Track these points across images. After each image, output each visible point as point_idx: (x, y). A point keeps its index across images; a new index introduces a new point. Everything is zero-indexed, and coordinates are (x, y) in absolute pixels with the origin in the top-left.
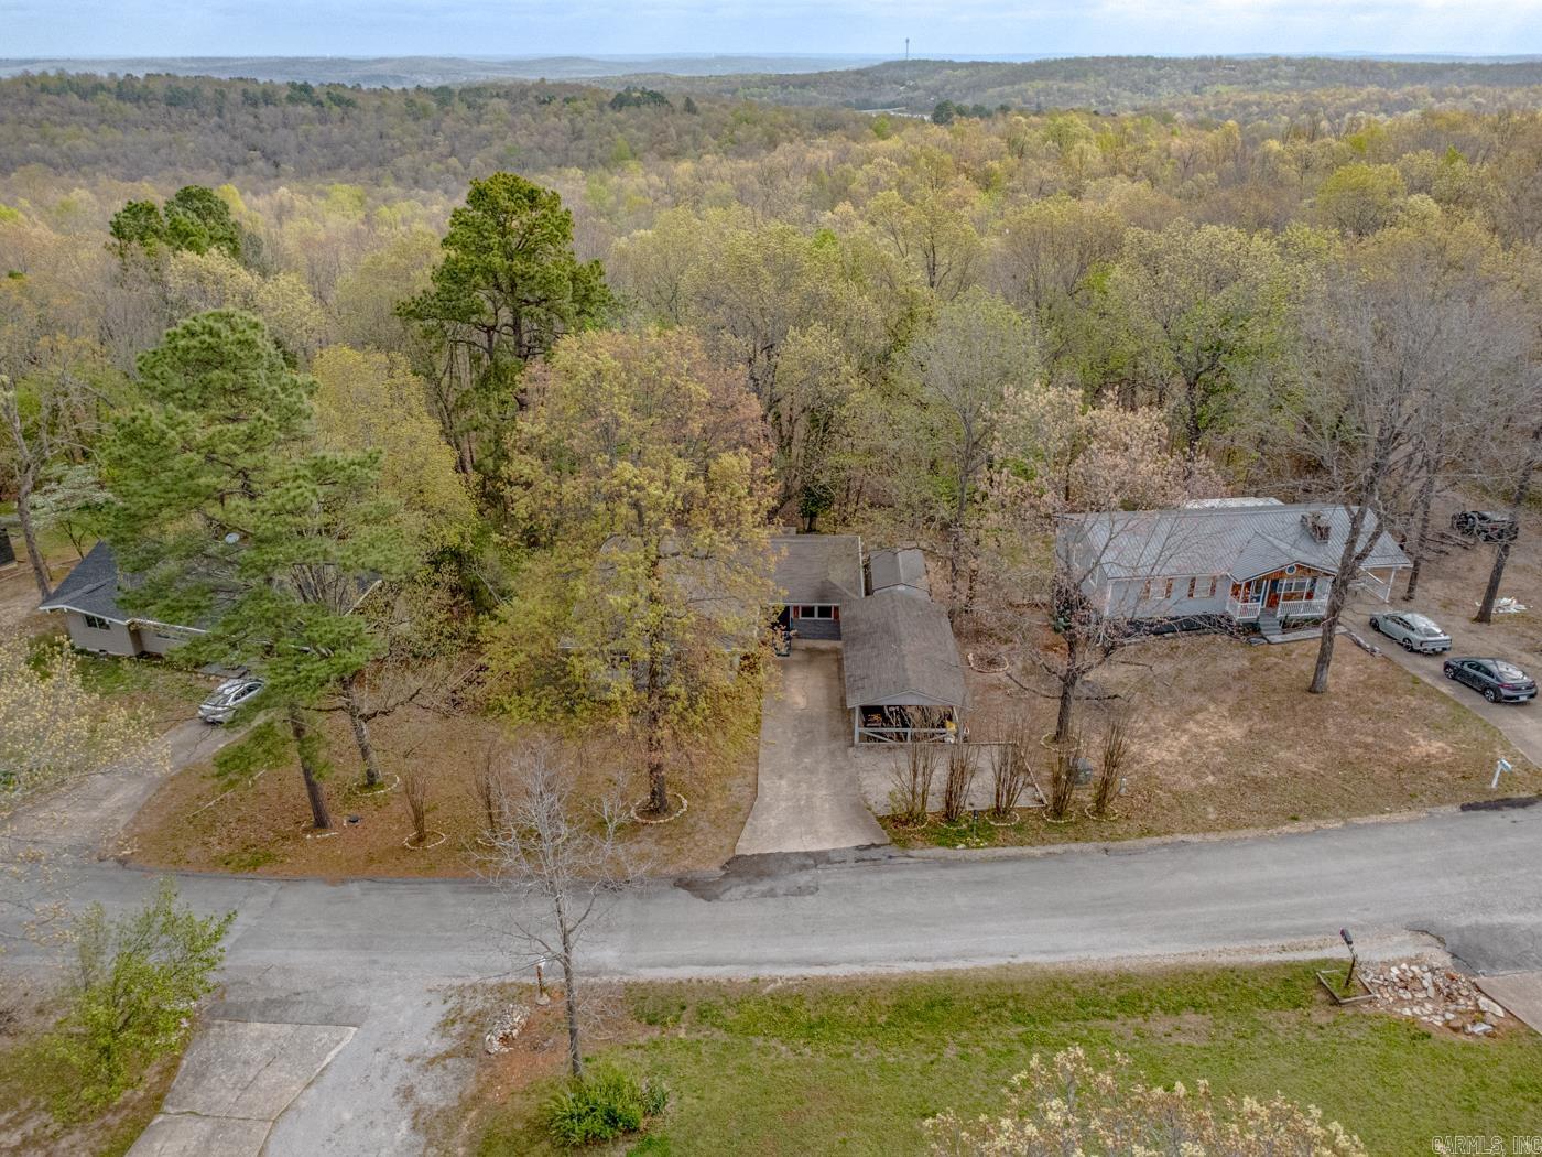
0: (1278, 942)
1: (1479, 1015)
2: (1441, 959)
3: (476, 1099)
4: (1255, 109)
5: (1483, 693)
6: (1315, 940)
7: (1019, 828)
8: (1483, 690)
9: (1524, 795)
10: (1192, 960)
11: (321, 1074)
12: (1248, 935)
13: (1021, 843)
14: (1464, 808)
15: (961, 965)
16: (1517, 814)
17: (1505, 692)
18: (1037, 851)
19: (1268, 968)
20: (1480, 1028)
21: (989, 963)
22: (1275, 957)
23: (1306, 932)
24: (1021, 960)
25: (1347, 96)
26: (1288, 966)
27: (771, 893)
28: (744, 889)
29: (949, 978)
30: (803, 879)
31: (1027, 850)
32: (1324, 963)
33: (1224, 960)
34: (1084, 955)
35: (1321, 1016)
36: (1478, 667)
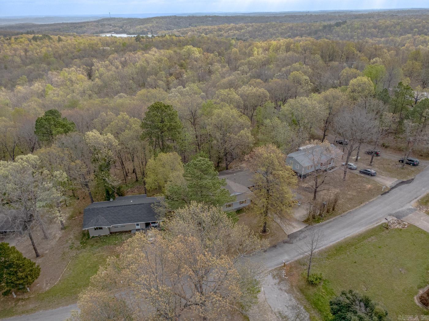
0: (376, 222)
1: (405, 225)
2: (396, 219)
3: (292, 286)
4: (207, 31)
5: (369, 175)
6: (379, 221)
7: (325, 217)
8: (368, 174)
9: (387, 191)
10: (367, 229)
11: (264, 292)
12: (371, 223)
13: (328, 219)
14: (382, 195)
15: (339, 241)
16: (388, 194)
17: (373, 174)
18: (332, 220)
19: (377, 227)
20: (406, 226)
21: (342, 239)
22: (376, 225)
23: (377, 220)
24: (346, 237)
25: (228, 27)
26: (379, 226)
27: (300, 239)
28: (295, 240)
29: (339, 243)
30: (303, 235)
31: (330, 220)
32: (383, 224)
33: (371, 228)
34: (353, 233)
35: (387, 231)
36: (367, 171)
